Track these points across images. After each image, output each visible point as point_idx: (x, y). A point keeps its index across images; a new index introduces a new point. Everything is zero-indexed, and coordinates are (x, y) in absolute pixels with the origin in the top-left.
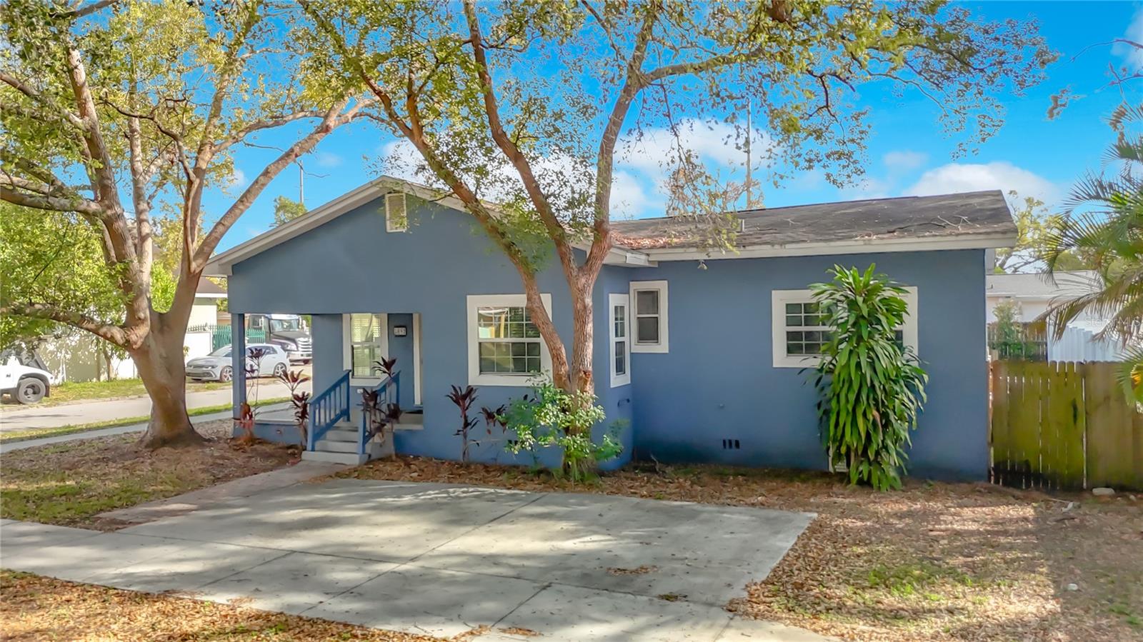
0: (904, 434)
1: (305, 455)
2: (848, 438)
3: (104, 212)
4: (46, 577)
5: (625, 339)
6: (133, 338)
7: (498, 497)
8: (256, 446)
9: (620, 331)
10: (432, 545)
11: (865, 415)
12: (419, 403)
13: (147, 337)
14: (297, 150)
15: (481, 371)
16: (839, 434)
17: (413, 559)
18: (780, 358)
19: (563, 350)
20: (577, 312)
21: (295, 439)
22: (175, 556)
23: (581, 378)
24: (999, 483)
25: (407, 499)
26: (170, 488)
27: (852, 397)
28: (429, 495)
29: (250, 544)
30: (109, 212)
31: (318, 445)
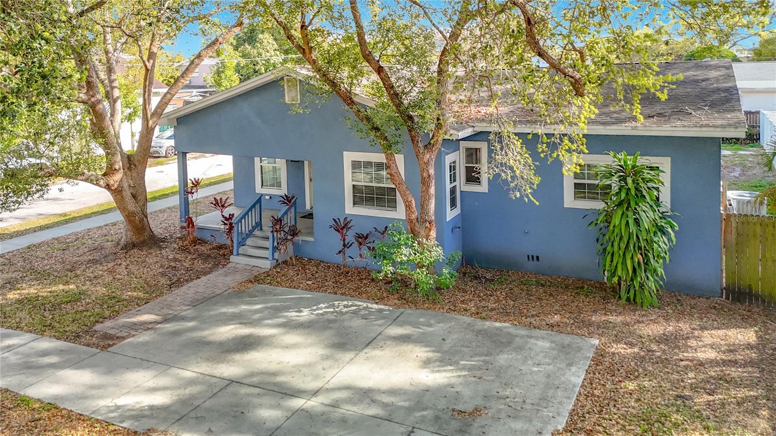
0: (660, 271)
1: (233, 258)
2: (619, 272)
3: (89, 99)
4: (64, 409)
5: (457, 183)
6: (112, 182)
7: (371, 313)
8: (197, 246)
9: (453, 179)
10: (329, 374)
11: (632, 258)
12: (309, 208)
13: (121, 180)
14: (220, 40)
15: (354, 204)
16: (613, 268)
17: (315, 393)
18: (569, 200)
19: (413, 202)
20: (423, 178)
21: (224, 240)
22: (151, 384)
23: (427, 227)
24: (729, 299)
25: (305, 314)
26: (141, 294)
27: (623, 246)
28: (321, 309)
29: (201, 370)
30: (93, 100)
31: (241, 251)
